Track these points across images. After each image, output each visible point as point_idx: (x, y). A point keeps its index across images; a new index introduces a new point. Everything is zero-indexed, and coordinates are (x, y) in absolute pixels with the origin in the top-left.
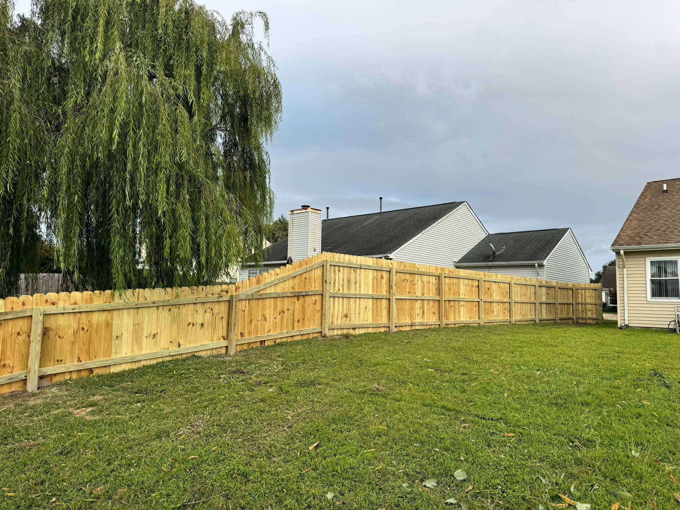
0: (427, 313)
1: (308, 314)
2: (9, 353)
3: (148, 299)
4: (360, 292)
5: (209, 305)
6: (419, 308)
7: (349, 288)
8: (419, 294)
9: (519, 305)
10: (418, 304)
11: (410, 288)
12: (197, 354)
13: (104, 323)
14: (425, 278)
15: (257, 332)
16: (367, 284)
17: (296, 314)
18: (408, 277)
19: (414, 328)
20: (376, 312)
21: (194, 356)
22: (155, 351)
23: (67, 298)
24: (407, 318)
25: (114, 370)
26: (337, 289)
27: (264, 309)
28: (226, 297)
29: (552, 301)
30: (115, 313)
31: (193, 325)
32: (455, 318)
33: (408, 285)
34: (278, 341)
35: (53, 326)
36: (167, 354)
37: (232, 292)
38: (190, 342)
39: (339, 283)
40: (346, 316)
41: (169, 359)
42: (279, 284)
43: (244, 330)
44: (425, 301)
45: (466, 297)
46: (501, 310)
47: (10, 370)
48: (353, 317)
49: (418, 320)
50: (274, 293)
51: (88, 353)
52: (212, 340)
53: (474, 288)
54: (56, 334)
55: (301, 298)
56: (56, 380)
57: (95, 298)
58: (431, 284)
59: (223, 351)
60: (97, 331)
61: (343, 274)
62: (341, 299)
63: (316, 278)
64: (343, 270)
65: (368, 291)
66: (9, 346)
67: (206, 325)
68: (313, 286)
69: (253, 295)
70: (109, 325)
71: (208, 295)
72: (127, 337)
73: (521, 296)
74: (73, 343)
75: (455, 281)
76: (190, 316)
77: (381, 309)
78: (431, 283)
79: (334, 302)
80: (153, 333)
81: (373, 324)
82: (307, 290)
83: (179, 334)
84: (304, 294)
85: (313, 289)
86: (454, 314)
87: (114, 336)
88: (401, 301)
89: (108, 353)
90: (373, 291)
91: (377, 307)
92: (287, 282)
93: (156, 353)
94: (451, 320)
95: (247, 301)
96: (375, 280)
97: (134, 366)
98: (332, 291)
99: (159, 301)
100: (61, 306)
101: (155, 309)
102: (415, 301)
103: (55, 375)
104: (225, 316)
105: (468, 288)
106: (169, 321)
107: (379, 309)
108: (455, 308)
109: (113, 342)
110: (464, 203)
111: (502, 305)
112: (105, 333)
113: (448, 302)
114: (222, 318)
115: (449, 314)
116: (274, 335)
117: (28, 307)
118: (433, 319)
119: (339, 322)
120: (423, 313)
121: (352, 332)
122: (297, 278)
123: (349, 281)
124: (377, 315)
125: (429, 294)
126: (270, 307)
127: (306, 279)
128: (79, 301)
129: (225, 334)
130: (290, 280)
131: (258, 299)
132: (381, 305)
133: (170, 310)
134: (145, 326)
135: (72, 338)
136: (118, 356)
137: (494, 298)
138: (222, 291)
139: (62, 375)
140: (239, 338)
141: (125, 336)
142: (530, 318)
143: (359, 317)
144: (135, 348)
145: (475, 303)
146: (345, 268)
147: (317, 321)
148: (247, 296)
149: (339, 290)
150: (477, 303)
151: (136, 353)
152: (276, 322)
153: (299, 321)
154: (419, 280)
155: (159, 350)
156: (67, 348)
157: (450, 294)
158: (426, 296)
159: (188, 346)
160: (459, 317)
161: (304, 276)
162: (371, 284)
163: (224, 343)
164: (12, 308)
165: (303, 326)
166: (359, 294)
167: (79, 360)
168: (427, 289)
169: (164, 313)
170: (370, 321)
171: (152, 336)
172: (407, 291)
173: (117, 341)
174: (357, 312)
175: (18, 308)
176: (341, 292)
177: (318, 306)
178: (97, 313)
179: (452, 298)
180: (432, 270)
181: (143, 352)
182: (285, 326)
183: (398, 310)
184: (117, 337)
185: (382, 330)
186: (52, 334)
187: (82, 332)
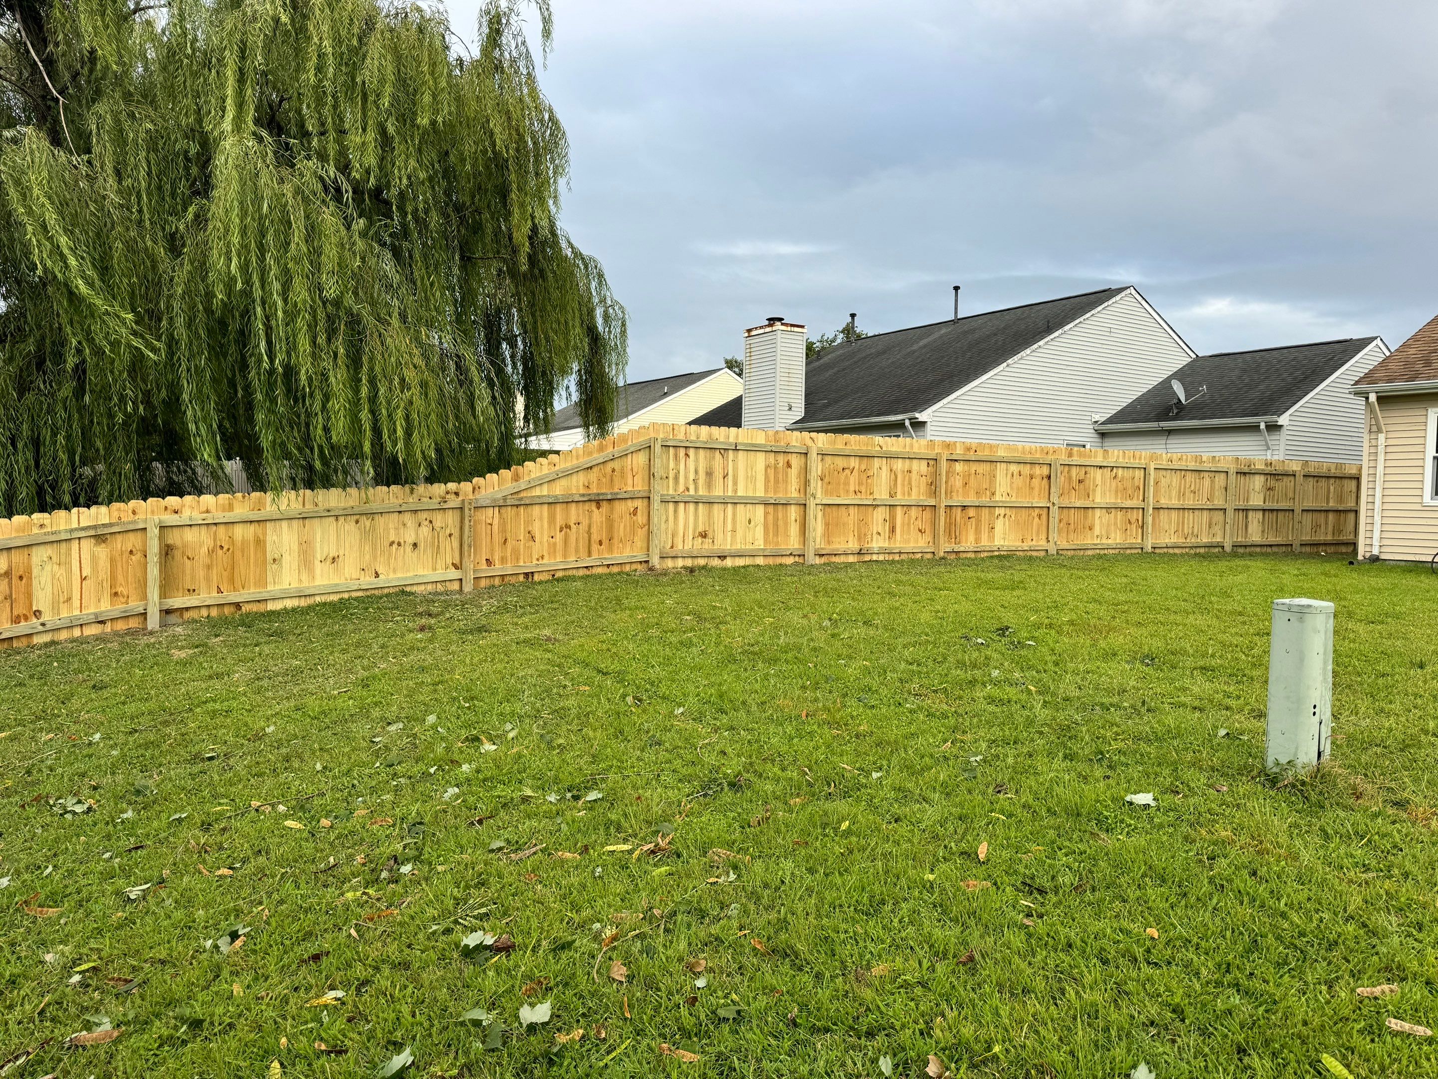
0: (902, 531)
1: (621, 529)
2: (120, 578)
3: (320, 504)
4: (736, 491)
5: (425, 515)
6: (881, 521)
7: (709, 485)
8: (882, 494)
9: (1174, 514)
10: (880, 514)
11: (860, 484)
12: (408, 589)
13: (252, 539)
14: (899, 465)
15: (518, 559)
16: (751, 479)
17: (594, 530)
18: (854, 463)
19: (867, 558)
20: (773, 528)
21: (403, 592)
22: (337, 581)
23: (194, 504)
24: (851, 539)
25: (271, 606)
26: (681, 488)
27: (529, 522)
28: (454, 502)
29: (1283, 505)
30: (268, 524)
31: (399, 544)
32: (977, 540)
33: (853, 479)
34: (559, 574)
35: (178, 543)
36: (355, 588)
37: (466, 495)
38: (395, 571)
39: (686, 478)
40: (704, 535)
41: (360, 594)
42: (557, 482)
43: (492, 555)
44: (899, 508)
45: (1013, 499)
46: (1116, 524)
47: (123, 600)
48: (719, 537)
49: (877, 543)
50: (548, 496)
51: (232, 580)
52: (435, 569)
53: (1036, 482)
54: (183, 553)
55: (604, 505)
56: (187, 615)
57: (236, 504)
58: (914, 475)
59: (456, 586)
60: (243, 552)
61: (697, 460)
62: (691, 507)
63: (635, 470)
64: (696, 454)
65: (755, 490)
66: (119, 568)
67: (422, 546)
68: (630, 482)
69: (505, 498)
70: (260, 543)
71: (424, 500)
72: (290, 561)
73: (1181, 495)
74: (209, 567)
75: (982, 468)
76: (392, 532)
77: (786, 524)
78: (914, 473)
79: (676, 511)
80: (331, 555)
81: (764, 550)
82: (616, 490)
83: (375, 558)
84: (609, 497)
85: (630, 489)
86: (978, 531)
87: (269, 558)
88: (834, 508)
89: (262, 582)
90: (766, 490)
91: (776, 520)
92: (574, 477)
93: (336, 585)
94: (968, 543)
95: (497, 509)
96: (771, 472)
97: (303, 603)
98: (671, 492)
99: (337, 508)
100: (186, 516)
101: (332, 519)
102: (871, 509)
103: (187, 609)
104: (456, 533)
105: (1018, 481)
106: (358, 537)
107: (780, 523)
108: (979, 521)
109: (268, 568)
110: (1128, 291)
111: (1119, 514)
112: (255, 554)
113: (960, 509)
114: (450, 535)
115: (964, 533)
116: (549, 565)
117: (141, 516)
118: (917, 541)
119: (687, 543)
120: (893, 530)
121: (716, 562)
122: (595, 470)
123: (709, 474)
124: (776, 534)
125: (909, 494)
126: (541, 519)
127: (614, 470)
128: (212, 508)
129: (457, 561)
130: (581, 474)
131: (517, 506)
132: (786, 517)
133: (357, 522)
134: (318, 545)
135: (207, 561)
136: (277, 587)
137: (1098, 500)
138: (448, 493)
139: (197, 611)
140: (484, 567)
141: (286, 559)
142: (1205, 540)
143: (733, 537)
144: (304, 577)
145: (1037, 511)
146: (701, 452)
147: (639, 542)
148: (495, 500)
149: (688, 489)
150: (1045, 510)
151: (305, 584)
152: (555, 544)
153: (601, 543)
154: (884, 468)
155: (343, 581)
156: (201, 573)
157: (966, 494)
158: (900, 498)
159: (392, 576)
160: (992, 538)
161: (610, 465)
162: (761, 478)
163: (454, 574)
164: (120, 518)
165: (610, 550)
166: (730, 497)
167: (219, 591)
168: (903, 485)
169: (349, 526)
170: (760, 544)
171: (329, 560)
172: (852, 489)
173: (274, 566)
174: (729, 527)
175: (127, 517)
176: (692, 492)
177: (641, 518)
178: (241, 525)
179: (971, 500)
180: (919, 448)
181: (317, 583)
182: (573, 550)
183: (827, 525)
184: (274, 560)
185: (790, 561)
186: (177, 554)
187: (220, 552)
